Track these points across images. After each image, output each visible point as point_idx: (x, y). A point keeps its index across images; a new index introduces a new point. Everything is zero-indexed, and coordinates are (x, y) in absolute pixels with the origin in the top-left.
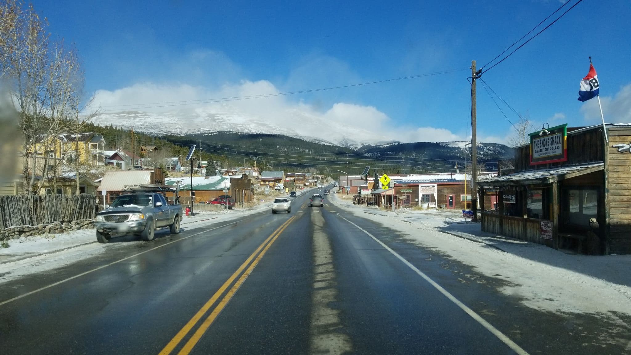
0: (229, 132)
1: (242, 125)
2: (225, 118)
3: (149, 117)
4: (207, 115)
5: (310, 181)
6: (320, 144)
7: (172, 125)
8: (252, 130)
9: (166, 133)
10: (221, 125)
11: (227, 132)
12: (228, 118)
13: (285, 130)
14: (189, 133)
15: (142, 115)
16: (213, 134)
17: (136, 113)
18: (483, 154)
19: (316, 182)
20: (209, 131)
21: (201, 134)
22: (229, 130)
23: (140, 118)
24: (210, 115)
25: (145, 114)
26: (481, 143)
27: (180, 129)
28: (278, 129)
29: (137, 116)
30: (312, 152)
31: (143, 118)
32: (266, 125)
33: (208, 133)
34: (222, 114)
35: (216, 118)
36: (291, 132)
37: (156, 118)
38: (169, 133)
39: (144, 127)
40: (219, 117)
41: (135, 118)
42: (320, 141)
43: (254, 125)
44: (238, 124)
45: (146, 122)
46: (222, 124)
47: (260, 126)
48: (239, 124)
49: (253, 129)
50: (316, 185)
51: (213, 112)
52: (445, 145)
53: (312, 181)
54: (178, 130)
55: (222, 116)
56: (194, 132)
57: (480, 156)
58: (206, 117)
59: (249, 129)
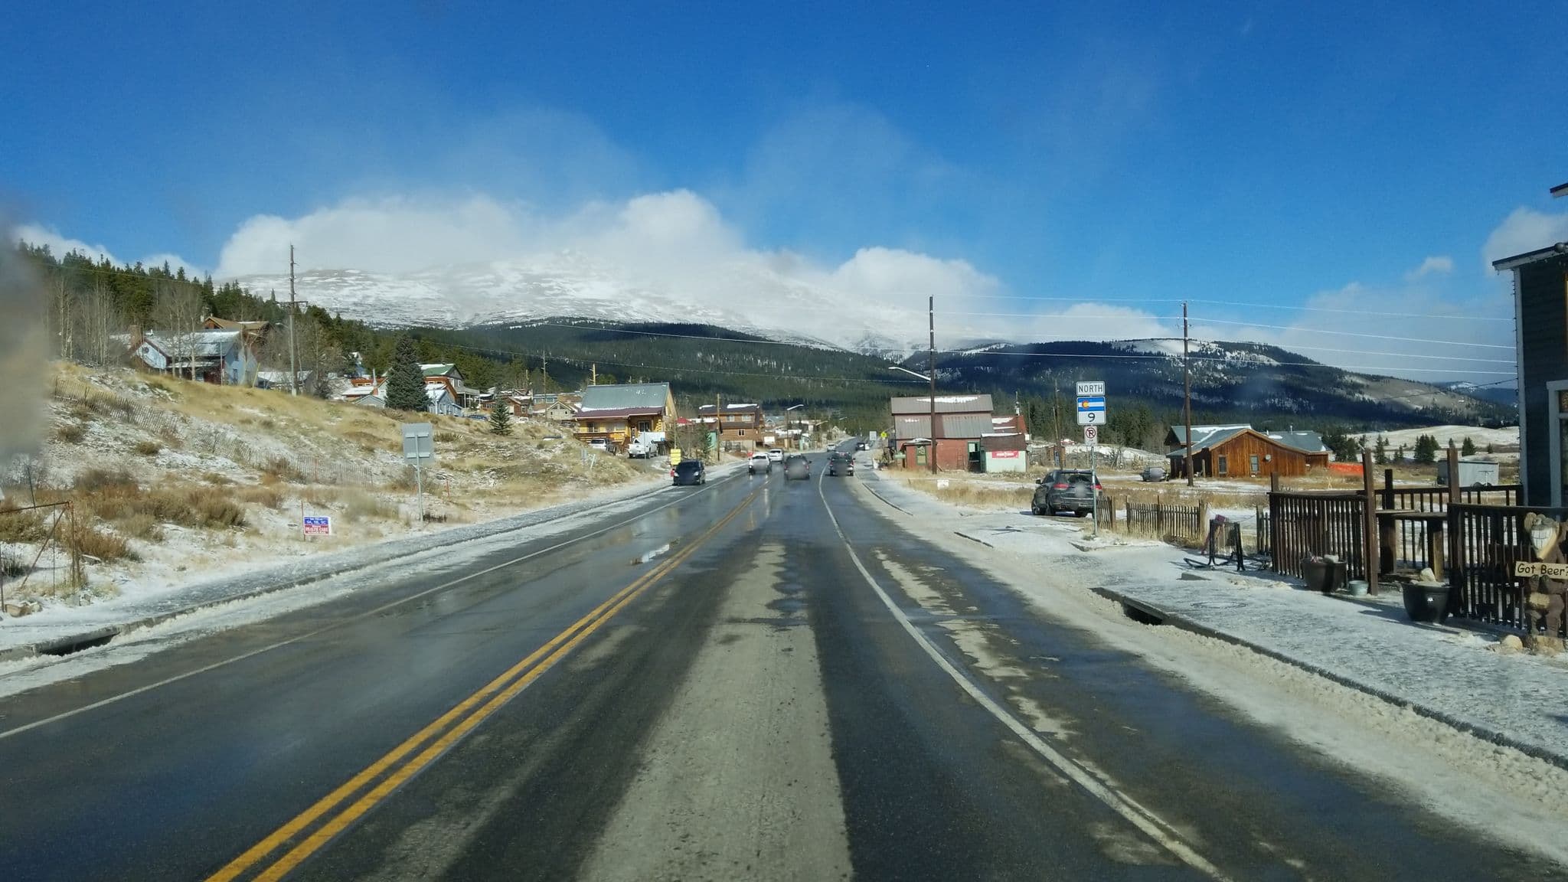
0: (577, 319)
1: (610, 301)
2: (568, 286)
3: (376, 285)
4: (521, 277)
5: (780, 433)
6: (807, 348)
7: (433, 303)
8: (635, 314)
9: (416, 323)
10: (557, 302)
11: (572, 319)
12: (575, 286)
13: (720, 313)
14: (475, 324)
15: (357, 280)
16: (535, 325)
17: (342, 274)
18: (1224, 371)
19: (797, 437)
20: (526, 317)
21: (505, 325)
22: (577, 315)
23: (352, 285)
24: (529, 279)
25: (364, 277)
26: (1215, 342)
27: (452, 312)
28: (700, 313)
29: (345, 282)
30: (787, 366)
31: (361, 287)
32: (668, 302)
33: (522, 324)
34: (559, 276)
35: (543, 285)
36: (733, 319)
37: (392, 287)
38: (424, 324)
39: (364, 309)
40: (551, 284)
41: (339, 286)
42: (807, 341)
43: (640, 301)
44: (598, 300)
45: (368, 297)
46: (560, 300)
47: (654, 305)
48: (603, 301)
49: (639, 312)
50: (798, 447)
51: (537, 269)
52: (1125, 347)
53: (784, 433)
54: (448, 317)
55: (559, 280)
56: (488, 321)
57: (1216, 375)
58: (521, 281)
59: (629, 312)
